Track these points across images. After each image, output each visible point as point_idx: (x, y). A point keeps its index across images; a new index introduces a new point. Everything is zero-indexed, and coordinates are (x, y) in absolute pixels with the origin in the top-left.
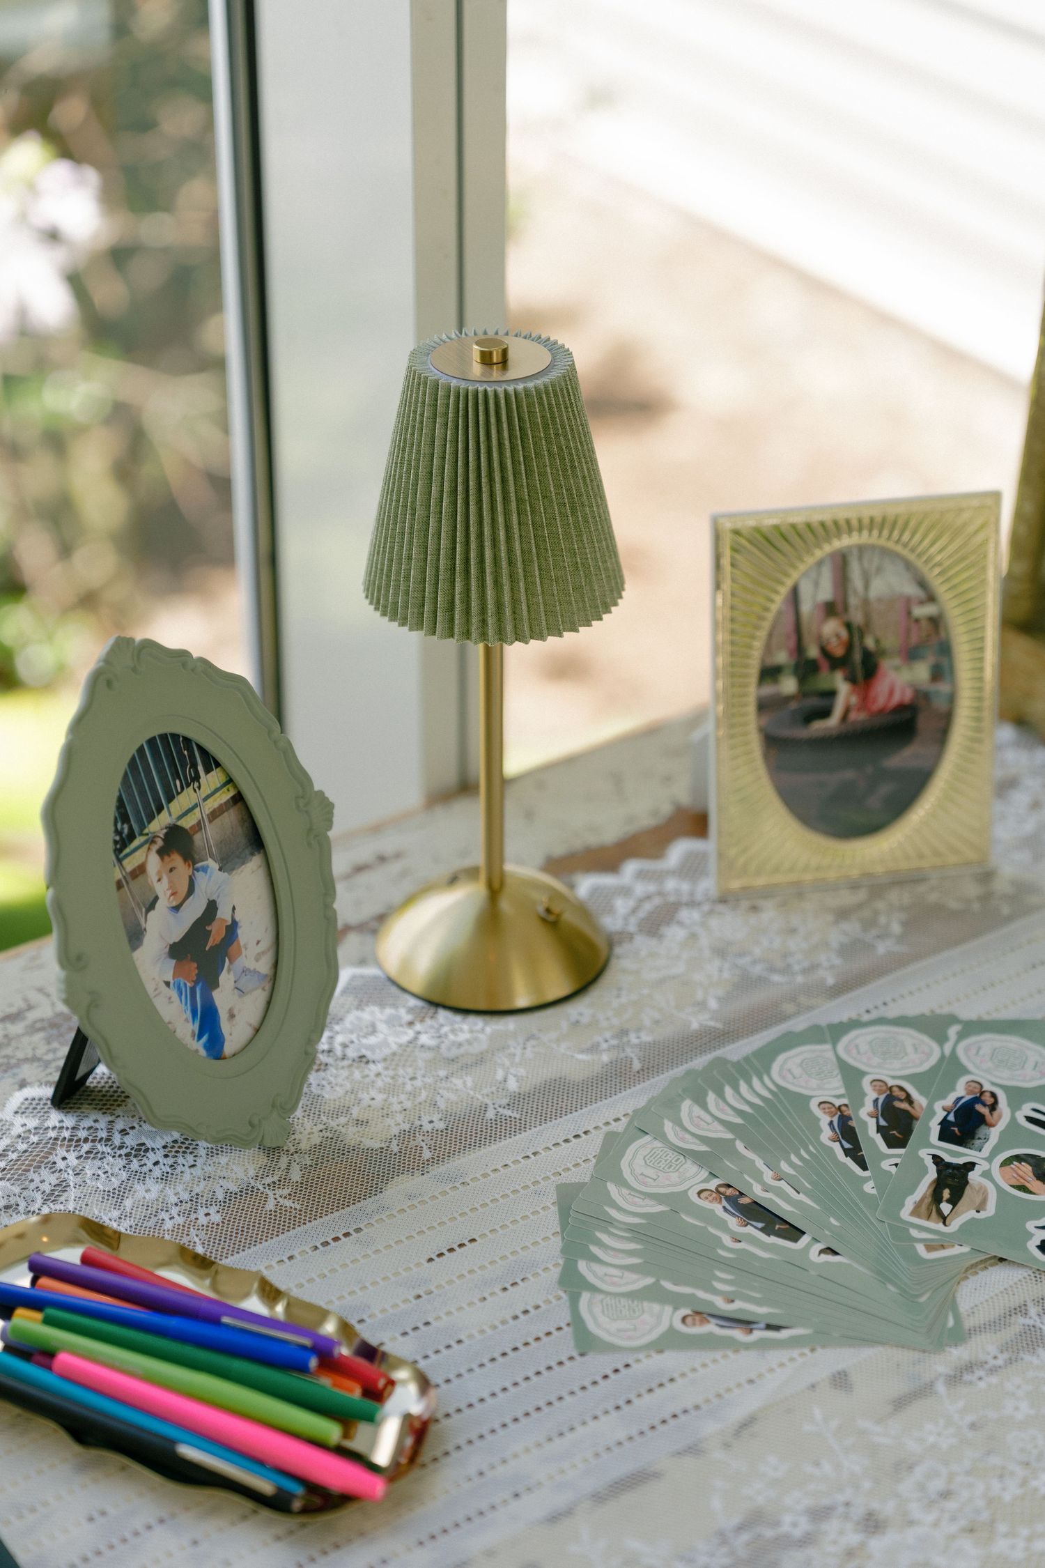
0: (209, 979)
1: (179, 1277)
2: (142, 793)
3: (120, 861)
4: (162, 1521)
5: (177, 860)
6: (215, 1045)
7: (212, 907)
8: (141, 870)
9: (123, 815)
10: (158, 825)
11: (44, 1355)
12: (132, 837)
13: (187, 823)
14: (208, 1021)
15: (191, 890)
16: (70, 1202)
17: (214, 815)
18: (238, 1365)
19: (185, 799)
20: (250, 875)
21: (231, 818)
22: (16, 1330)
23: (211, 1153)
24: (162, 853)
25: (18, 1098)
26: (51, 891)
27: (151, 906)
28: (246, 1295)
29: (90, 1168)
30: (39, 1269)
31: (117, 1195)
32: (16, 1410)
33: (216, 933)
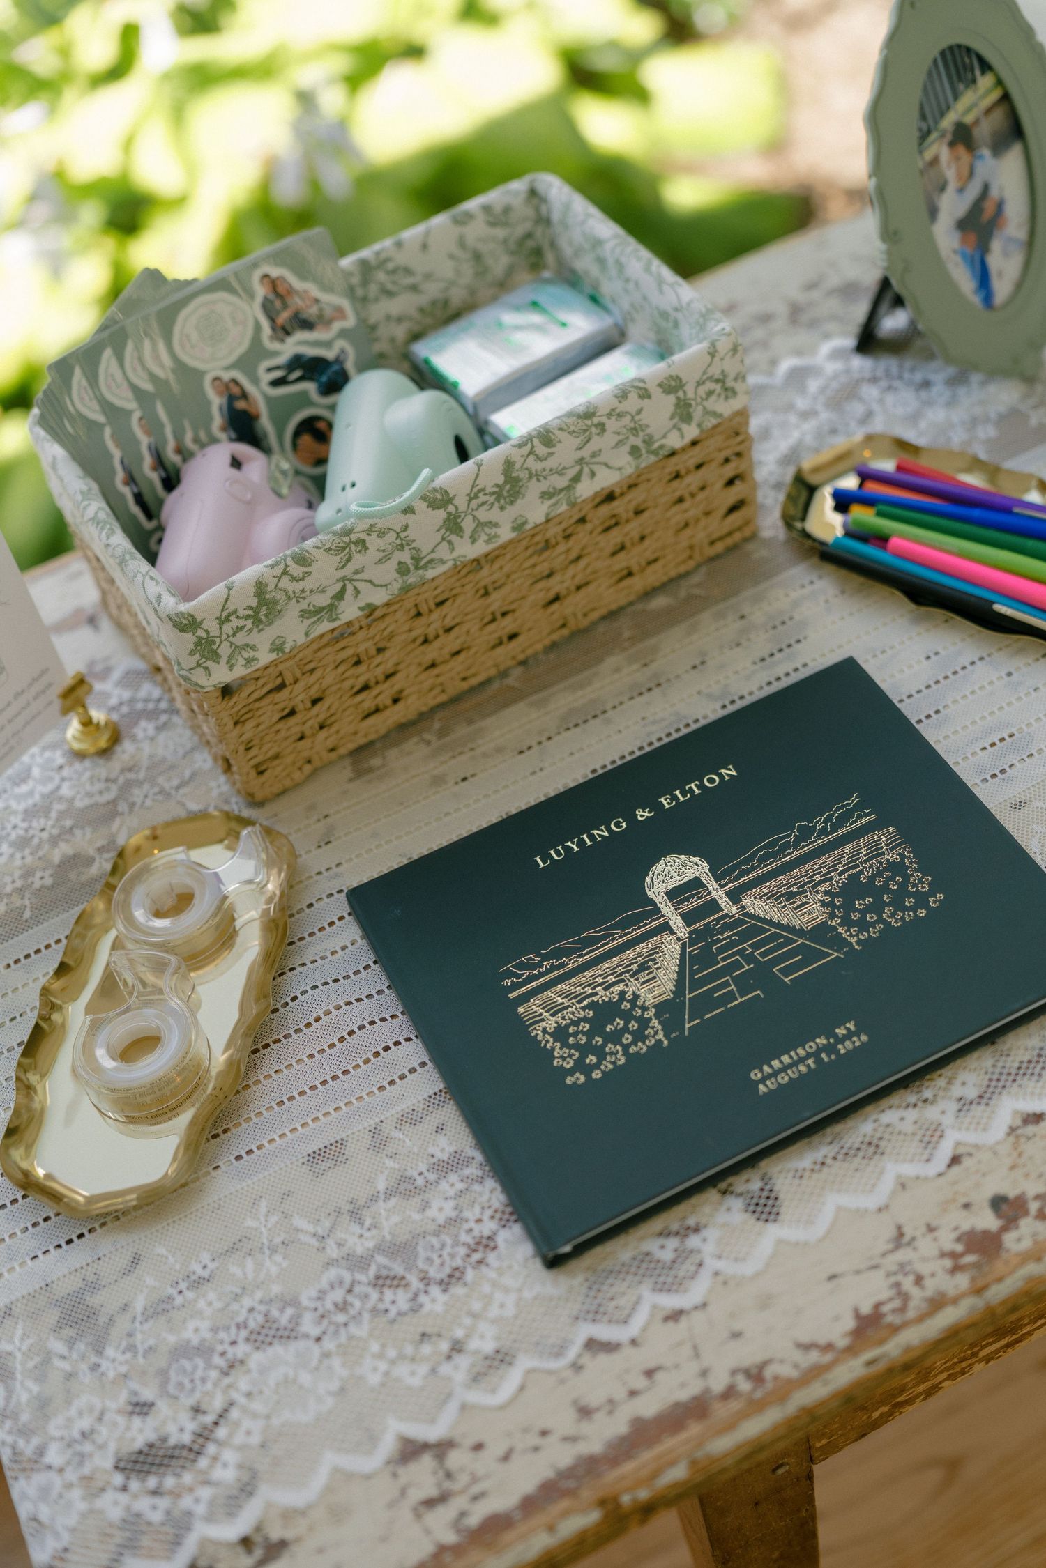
0: (983, 248)
1: (974, 480)
2: (937, 98)
3: (921, 152)
4: (981, 659)
5: (961, 150)
6: (988, 299)
7: (986, 189)
8: (935, 161)
9: (923, 117)
10: (948, 122)
11: (881, 540)
12: (929, 132)
13: (968, 119)
14: (984, 279)
15: (971, 174)
16: (878, 426)
17: (988, 111)
18: (1031, 543)
19: (968, 98)
20: (1012, 161)
21: (999, 116)
22: (856, 522)
23: (983, 384)
24: (952, 144)
25: (826, 348)
26: (874, 180)
27: (942, 188)
28: (1027, 490)
29: (890, 399)
30: (865, 476)
31: (914, 418)
32: (861, 579)
33: (989, 207)
